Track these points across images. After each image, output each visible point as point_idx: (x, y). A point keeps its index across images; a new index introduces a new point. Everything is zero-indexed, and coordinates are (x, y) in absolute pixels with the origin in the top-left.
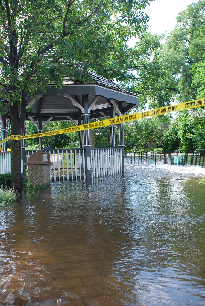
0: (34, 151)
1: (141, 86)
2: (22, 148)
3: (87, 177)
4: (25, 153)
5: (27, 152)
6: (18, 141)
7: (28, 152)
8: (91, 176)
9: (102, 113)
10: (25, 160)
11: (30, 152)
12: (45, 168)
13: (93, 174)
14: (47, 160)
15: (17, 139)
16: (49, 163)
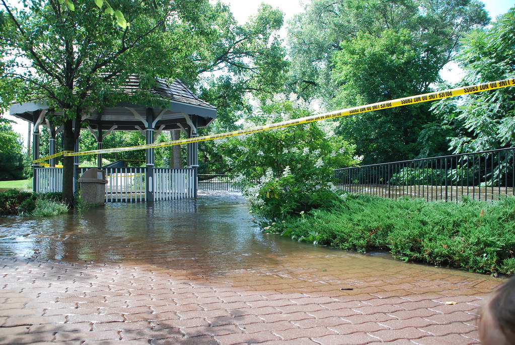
0: (89, 168)
1: (256, 79)
2: (75, 164)
3: (149, 199)
4: (79, 170)
5: (80, 168)
6: (72, 158)
7: (82, 169)
8: (153, 199)
9: (179, 124)
10: (77, 177)
11: (84, 169)
12: (99, 186)
13: (156, 196)
14: (102, 178)
15: (70, 155)
16: (104, 181)
